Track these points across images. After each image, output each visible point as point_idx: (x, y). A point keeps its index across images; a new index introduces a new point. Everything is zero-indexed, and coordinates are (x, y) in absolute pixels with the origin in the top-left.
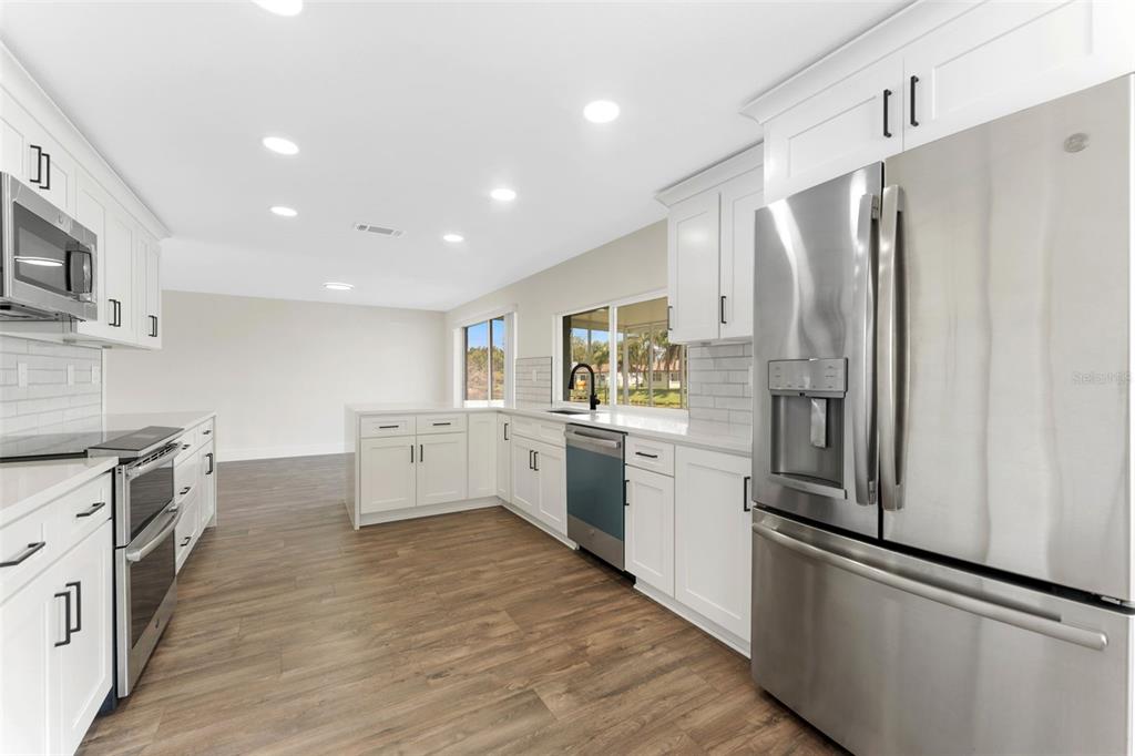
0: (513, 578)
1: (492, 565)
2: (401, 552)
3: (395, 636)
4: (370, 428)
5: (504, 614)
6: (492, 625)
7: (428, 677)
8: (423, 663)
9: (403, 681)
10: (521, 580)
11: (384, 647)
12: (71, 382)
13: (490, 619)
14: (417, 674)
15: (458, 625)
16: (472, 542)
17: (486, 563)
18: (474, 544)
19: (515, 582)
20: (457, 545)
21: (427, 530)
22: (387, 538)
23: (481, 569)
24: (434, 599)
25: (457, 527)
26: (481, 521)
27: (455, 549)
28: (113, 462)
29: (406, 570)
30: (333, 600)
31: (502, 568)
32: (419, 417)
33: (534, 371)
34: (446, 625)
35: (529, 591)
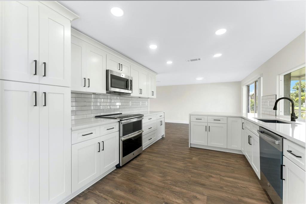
0: (222, 185)
1: (219, 176)
2: (194, 158)
3: (169, 183)
4: (193, 119)
5: (205, 198)
6: (198, 198)
7: (164, 202)
8: (167, 196)
9: (158, 198)
10: (225, 188)
11: (164, 184)
12: (141, 105)
13: (199, 196)
14: (163, 199)
15: (188, 191)
16: (219, 164)
17: (217, 174)
18: (219, 166)
19: (222, 188)
20: (213, 163)
21: (208, 155)
22: (194, 153)
23: (213, 175)
24: (189, 178)
25: (218, 157)
26: (230, 158)
27: (210, 164)
28: (119, 120)
29: (190, 164)
30: (167, 165)
31: (221, 179)
32: (209, 117)
33: (269, 102)
34: (184, 188)
35: (224, 195)
